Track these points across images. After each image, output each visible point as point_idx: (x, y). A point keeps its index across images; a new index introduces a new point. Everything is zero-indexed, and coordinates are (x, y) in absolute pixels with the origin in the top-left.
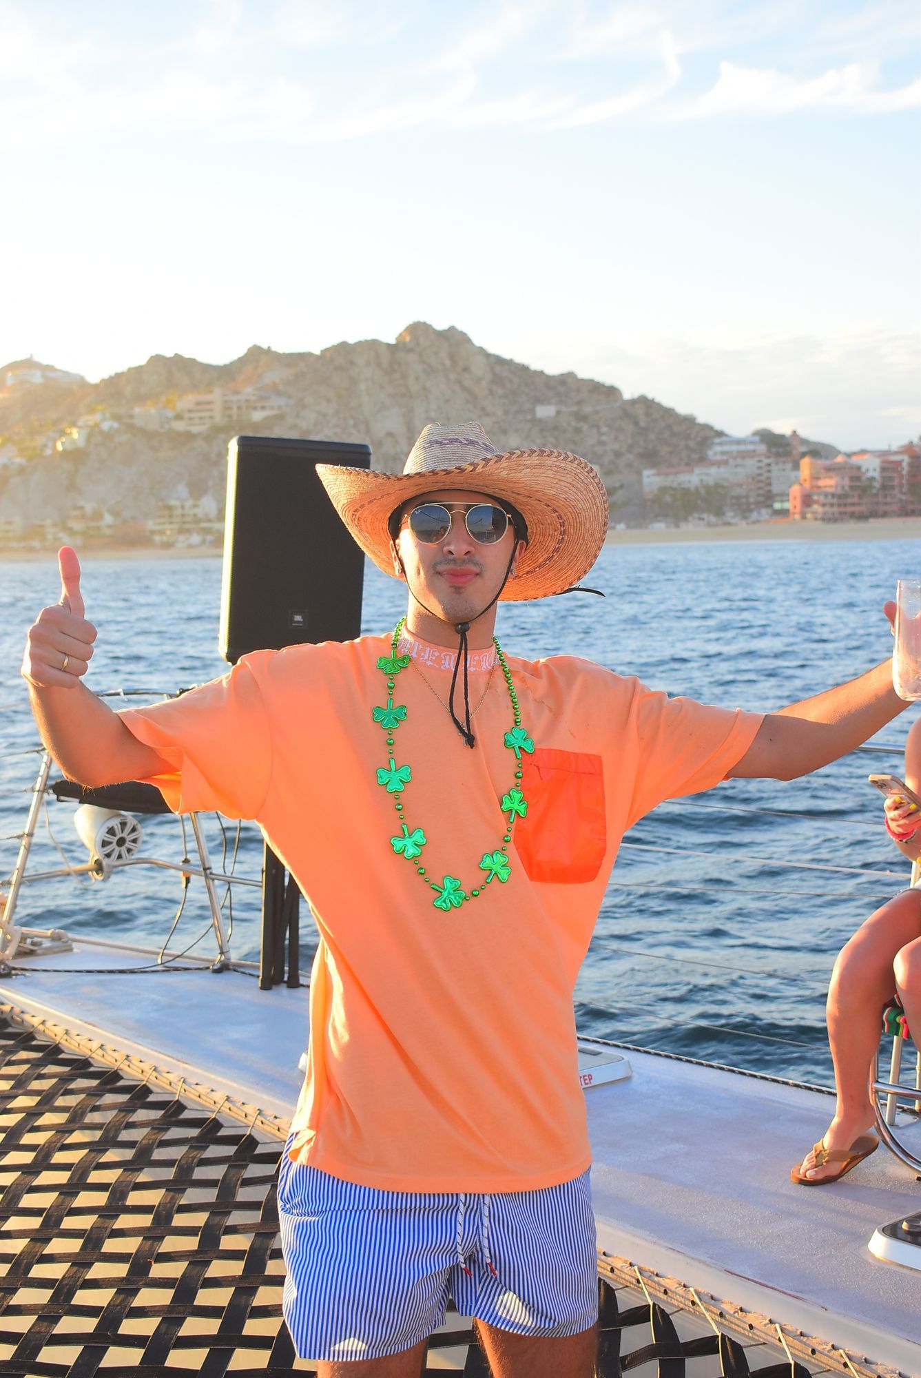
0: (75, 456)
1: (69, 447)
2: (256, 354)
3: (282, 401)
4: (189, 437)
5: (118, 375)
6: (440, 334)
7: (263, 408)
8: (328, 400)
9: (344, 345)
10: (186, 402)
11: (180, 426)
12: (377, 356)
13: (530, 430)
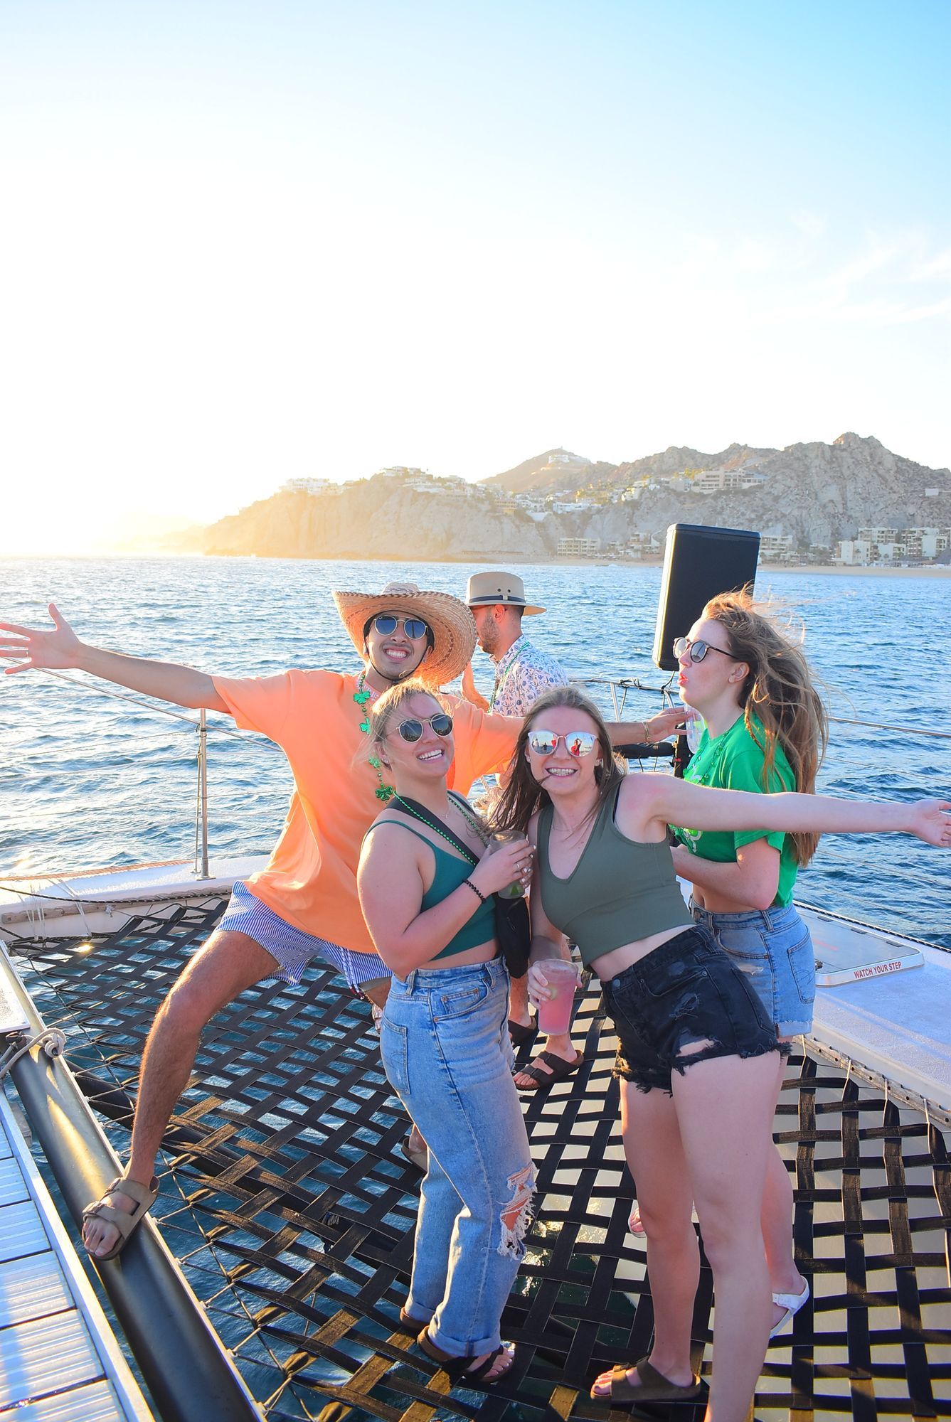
0: (633, 504)
1: (629, 499)
2: (735, 449)
3: (762, 478)
4: (702, 496)
5: (648, 458)
6: (863, 440)
7: (749, 481)
8: (792, 478)
9: (800, 444)
10: (701, 475)
11: (696, 490)
12: (823, 452)
13: (922, 503)
